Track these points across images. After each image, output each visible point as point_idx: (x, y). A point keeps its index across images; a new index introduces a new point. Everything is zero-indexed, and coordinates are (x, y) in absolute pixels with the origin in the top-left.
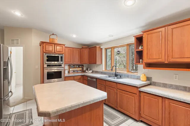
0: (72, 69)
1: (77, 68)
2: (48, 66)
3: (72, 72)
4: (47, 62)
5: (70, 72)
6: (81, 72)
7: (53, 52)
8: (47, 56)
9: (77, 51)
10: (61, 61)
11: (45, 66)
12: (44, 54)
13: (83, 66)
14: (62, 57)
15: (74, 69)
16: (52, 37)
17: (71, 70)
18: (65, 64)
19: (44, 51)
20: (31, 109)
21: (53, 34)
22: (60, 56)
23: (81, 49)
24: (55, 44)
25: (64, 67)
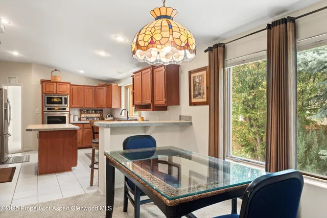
0: (85, 115)
1: (92, 113)
2: (48, 109)
3: (85, 119)
4: (47, 105)
5: (82, 119)
6: (98, 119)
7: (55, 92)
8: (47, 97)
9: (91, 90)
10: (66, 103)
11: (46, 109)
12: (44, 95)
13: (102, 110)
14: (66, 99)
15: (87, 115)
16: (55, 74)
17: (83, 116)
18: (70, 107)
19: (44, 92)
20: (29, 156)
21: (56, 70)
22: (63, 98)
23: (97, 86)
24: (57, 83)
25: (69, 111)
